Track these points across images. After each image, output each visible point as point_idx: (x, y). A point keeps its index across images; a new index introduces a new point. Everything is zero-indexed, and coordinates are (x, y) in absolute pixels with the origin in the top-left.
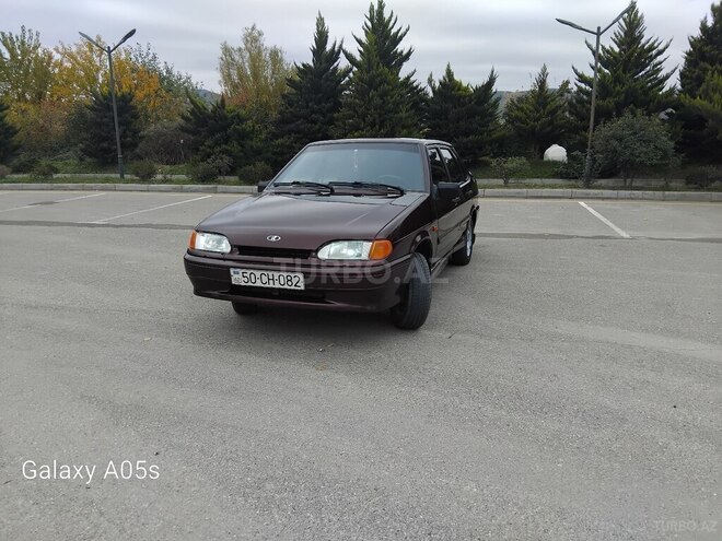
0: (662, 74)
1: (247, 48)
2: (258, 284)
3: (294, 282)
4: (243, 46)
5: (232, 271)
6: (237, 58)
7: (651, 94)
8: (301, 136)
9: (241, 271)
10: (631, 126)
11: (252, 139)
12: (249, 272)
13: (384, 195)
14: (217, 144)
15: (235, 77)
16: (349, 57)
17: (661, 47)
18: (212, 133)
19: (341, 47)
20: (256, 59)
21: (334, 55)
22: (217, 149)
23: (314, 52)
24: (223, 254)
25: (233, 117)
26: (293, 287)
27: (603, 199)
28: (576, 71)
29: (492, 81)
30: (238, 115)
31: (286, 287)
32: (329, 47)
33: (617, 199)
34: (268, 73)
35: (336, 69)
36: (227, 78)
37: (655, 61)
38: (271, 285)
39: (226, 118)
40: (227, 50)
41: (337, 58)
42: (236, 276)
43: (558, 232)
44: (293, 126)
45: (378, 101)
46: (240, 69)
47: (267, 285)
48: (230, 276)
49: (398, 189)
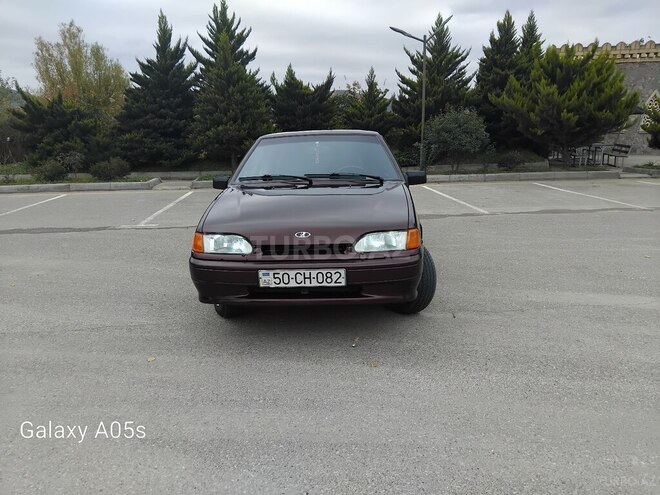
0: (467, 76)
1: (66, 44)
2: (293, 284)
3: (335, 277)
4: (61, 42)
5: (261, 273)
6: (55, 53)
7: (459, 92)
8: (150, 130)
9: (271, 273)
10: (456, 120)
11: (95, 135)
12: (282, 272)
13: (362, 185)
14: (57, 140)
15: (54, 73)
16: (195, 54)
17: (464, 54)
18: (50, 130)
19: (185, 44)
20: (76, 55)
21: (179, 53)
22: (58, 146)
23: (158, 49)
24: (243, 255)
25: (73, 113)
26: (333, 284)
27: (439, 182)
28: (398, 74)
29: (330, 81)
30: (78, 110)
31: (325, 284)
32: (173, 45)
33: (450, 182)
34: (90, 70)
35: (182, 65)
36: (45, 75)
37: (460, 66)
38: (308, 284)
39: (64, 113)
40: (42, 45)
41: (182, 55)
42: (264, 278)
43: (430, 212)
44: (141, 120)
45: (238, 96)
46: (59, 66)
47: (302, 285)
48: (257, 279)
49: (378, 178)
